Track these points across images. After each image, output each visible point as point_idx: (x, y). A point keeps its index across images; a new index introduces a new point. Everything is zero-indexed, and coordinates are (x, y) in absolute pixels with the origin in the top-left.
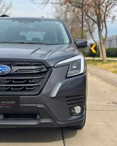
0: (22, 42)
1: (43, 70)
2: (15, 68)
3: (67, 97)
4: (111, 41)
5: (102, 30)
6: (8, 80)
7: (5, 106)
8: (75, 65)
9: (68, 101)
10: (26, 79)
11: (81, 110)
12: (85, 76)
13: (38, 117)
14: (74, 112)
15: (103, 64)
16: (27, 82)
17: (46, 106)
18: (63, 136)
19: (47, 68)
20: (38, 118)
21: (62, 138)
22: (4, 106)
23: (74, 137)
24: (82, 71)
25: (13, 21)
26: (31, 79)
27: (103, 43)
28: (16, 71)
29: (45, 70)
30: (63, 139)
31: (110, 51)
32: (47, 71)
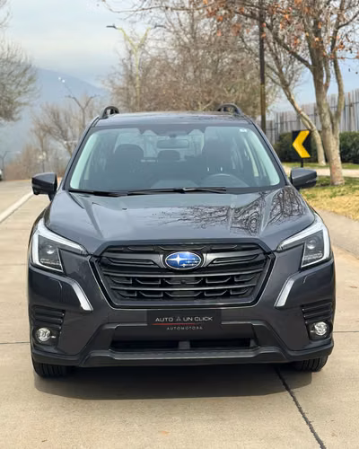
0: (177, 187)
1: (258, 259)
2: (210, 257)
3: (302, 306)
4: (351, 105)
5: (327, 87)
6: (197, 278)
7: (192, 326)
8: (313, 244)
9: (304, 313)
10: (229, 276)
11: (327, 330)
12: (333, 265)
13: (252, 343)
14: (315, 334)
15: (334, 195)
16: (231, 282)
17: (267, 323)
18: (285, 384)
19: (265, 253)
20: (251, 345)
21: (284, 387)
22: (189, 326)
23: (310, 385)
24: (326, 255)
25: (142, 132)
26: (238, 276)
27: (330, 126)
28: (212, 263)
29: (262, 257)
30: (288, 389)
31: (349, 144)
32: (266, 259)
